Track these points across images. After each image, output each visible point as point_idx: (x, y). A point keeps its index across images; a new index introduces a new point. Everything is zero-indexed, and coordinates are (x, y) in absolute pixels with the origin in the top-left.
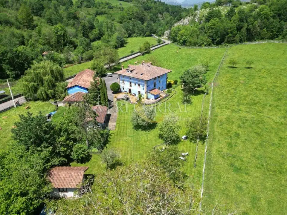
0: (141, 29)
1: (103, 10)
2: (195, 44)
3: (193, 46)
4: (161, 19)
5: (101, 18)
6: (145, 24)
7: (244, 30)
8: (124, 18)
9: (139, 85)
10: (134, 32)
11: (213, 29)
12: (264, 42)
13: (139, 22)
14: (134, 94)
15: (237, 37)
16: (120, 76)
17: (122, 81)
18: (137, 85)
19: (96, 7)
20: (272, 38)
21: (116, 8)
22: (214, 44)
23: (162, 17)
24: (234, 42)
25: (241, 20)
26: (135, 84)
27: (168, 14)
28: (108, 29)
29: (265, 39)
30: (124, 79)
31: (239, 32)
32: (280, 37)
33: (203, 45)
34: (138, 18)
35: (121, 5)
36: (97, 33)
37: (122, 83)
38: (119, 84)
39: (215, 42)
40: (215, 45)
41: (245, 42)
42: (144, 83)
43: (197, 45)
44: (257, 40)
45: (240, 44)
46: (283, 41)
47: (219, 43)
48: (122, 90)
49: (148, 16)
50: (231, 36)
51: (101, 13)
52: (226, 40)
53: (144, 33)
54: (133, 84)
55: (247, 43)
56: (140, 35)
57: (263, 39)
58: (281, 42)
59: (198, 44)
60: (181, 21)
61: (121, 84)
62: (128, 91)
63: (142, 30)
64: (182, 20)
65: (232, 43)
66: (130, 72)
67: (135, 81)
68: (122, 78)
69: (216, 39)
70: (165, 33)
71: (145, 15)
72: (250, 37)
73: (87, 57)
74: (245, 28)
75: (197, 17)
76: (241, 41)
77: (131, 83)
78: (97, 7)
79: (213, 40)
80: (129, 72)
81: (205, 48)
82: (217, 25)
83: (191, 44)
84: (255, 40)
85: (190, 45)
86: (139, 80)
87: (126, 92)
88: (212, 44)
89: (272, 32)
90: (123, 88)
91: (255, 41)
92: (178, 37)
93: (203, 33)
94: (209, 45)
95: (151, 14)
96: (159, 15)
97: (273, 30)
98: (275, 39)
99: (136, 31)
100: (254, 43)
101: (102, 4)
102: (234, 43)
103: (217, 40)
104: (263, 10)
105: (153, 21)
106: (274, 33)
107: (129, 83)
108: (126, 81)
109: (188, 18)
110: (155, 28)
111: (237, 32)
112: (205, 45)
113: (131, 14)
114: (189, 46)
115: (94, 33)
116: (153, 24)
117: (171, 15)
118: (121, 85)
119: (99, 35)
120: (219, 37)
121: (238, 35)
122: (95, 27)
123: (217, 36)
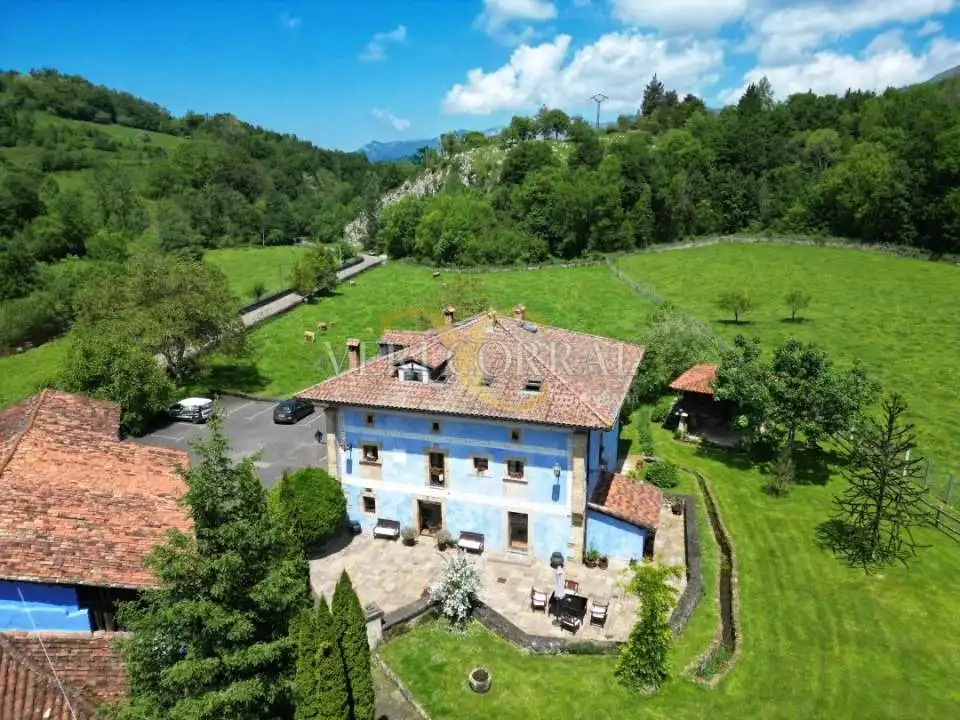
0: (247, 219)
1: (75, 154)
2: (491, 258)
3: (484, 263)
4: (312, 187)
5: (67, 182)
6: (261, 203)
7: (643, 204)
8: (172, 181)
9: (516, 468)
10: (222, 232)
11: (543, 202)
12: (710, 243)
13: (237, 195)
14: (466, 535)
15: (627, 230)
16: (341, 414)
17: (358, 454)
18: (497, 470)
19: (40, 143)
20: (730, 228)
21: (129, 148)
22: (557, 256)
23: (316, 183)
24: (619, 244)
25: (628, 173)
26: (481, 464)
27: (331, 174)
28: (107, 214)
29: (711, 232)
30: (373, 434)
31: (628, 213)
32: (755, 224)
33: (518, 261)
34: (229, 181)
35: (147, 140)
36: (57, 231)
37: (356, 466)
38: (332, 472)
39: (560, 246)
40: (561, 258)
41: (649, 244)
42: (563, 447)
43: (497, 262)
44: (684, 237)
45: (637, 251)
46: (769, 235)
47: (572, 252)
48: (355, 512)
49: (264, 174)
50: (608, 227)
51: (67, 166)
52: (591, 242)
53: (263, 231)
54: (458, 467)
55: (661, 249)
56: (247, 240)
57: (701, 232)
58: (765, 239)
59: (500, 258)
60: (402, 187)
61: (349, 470)
62: (410, 519)
63: (253, 220)
64: (407, 182)
65: (615, 250)
66: (425, 376)
67: (478, 443)
68: (353, 430)
69: (560, 239)
70: (347, 229)
71: (254, 173)
72: (665, 227)
73: (20, 325)
74: (645, 198)
75: (467, 172)
76: (639, 243)
77: (437, 461)
78: (46, 143)
79: (553, 241)
80: (416, 377)
81: (530, 268)
82: (557, 188)
83: (477, 259)
84: (680, 236)
85: (474, 262)
86: (515, 430)
87: (395, 524)
88: (549, 256)
89: (727, 209)
90: (370, 504)
91: (681, 239)
92: (421, 236)
93: (508, 220)
94: (542, 258)
95: (275, 171)
96: (305, 176)
97: (728, 202)
98: (740, 231)
99: (229, 226)
100: (678, 247)
101: (67, 134)
102: (622, 248)
103: (565, 240)
104: (682, 145)
105: (287, 193)
106: (735, 212)
107: (422, 462)
108: (395, 445)
109: (431, 176)
110: (298, 217)
111: (625, 212)
112: (527, 261)
113: (197, 166)
114: (472, 266)
115: (41, 231)
116: (291, 205)
117: (344, 180)
118: (347, 481)
119: (64, 240)
120: (570, 228)
121: (627, 223)
122: (45, 207)
123: (565, 227)
